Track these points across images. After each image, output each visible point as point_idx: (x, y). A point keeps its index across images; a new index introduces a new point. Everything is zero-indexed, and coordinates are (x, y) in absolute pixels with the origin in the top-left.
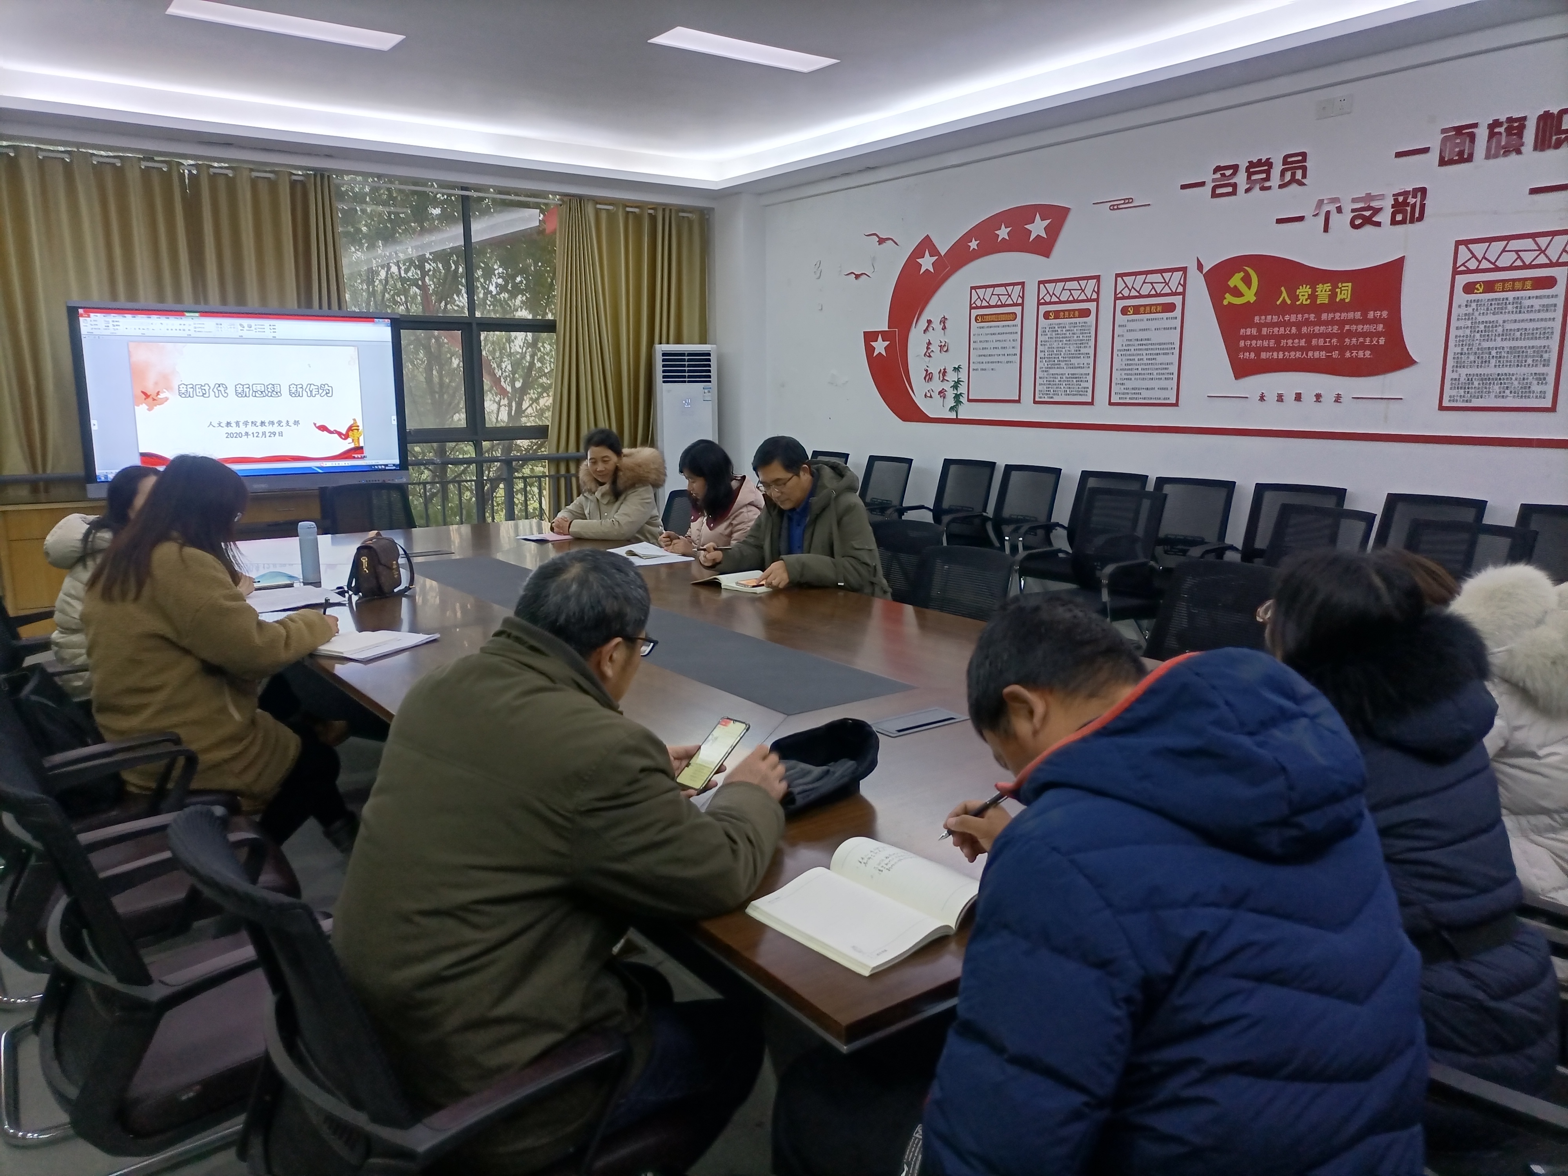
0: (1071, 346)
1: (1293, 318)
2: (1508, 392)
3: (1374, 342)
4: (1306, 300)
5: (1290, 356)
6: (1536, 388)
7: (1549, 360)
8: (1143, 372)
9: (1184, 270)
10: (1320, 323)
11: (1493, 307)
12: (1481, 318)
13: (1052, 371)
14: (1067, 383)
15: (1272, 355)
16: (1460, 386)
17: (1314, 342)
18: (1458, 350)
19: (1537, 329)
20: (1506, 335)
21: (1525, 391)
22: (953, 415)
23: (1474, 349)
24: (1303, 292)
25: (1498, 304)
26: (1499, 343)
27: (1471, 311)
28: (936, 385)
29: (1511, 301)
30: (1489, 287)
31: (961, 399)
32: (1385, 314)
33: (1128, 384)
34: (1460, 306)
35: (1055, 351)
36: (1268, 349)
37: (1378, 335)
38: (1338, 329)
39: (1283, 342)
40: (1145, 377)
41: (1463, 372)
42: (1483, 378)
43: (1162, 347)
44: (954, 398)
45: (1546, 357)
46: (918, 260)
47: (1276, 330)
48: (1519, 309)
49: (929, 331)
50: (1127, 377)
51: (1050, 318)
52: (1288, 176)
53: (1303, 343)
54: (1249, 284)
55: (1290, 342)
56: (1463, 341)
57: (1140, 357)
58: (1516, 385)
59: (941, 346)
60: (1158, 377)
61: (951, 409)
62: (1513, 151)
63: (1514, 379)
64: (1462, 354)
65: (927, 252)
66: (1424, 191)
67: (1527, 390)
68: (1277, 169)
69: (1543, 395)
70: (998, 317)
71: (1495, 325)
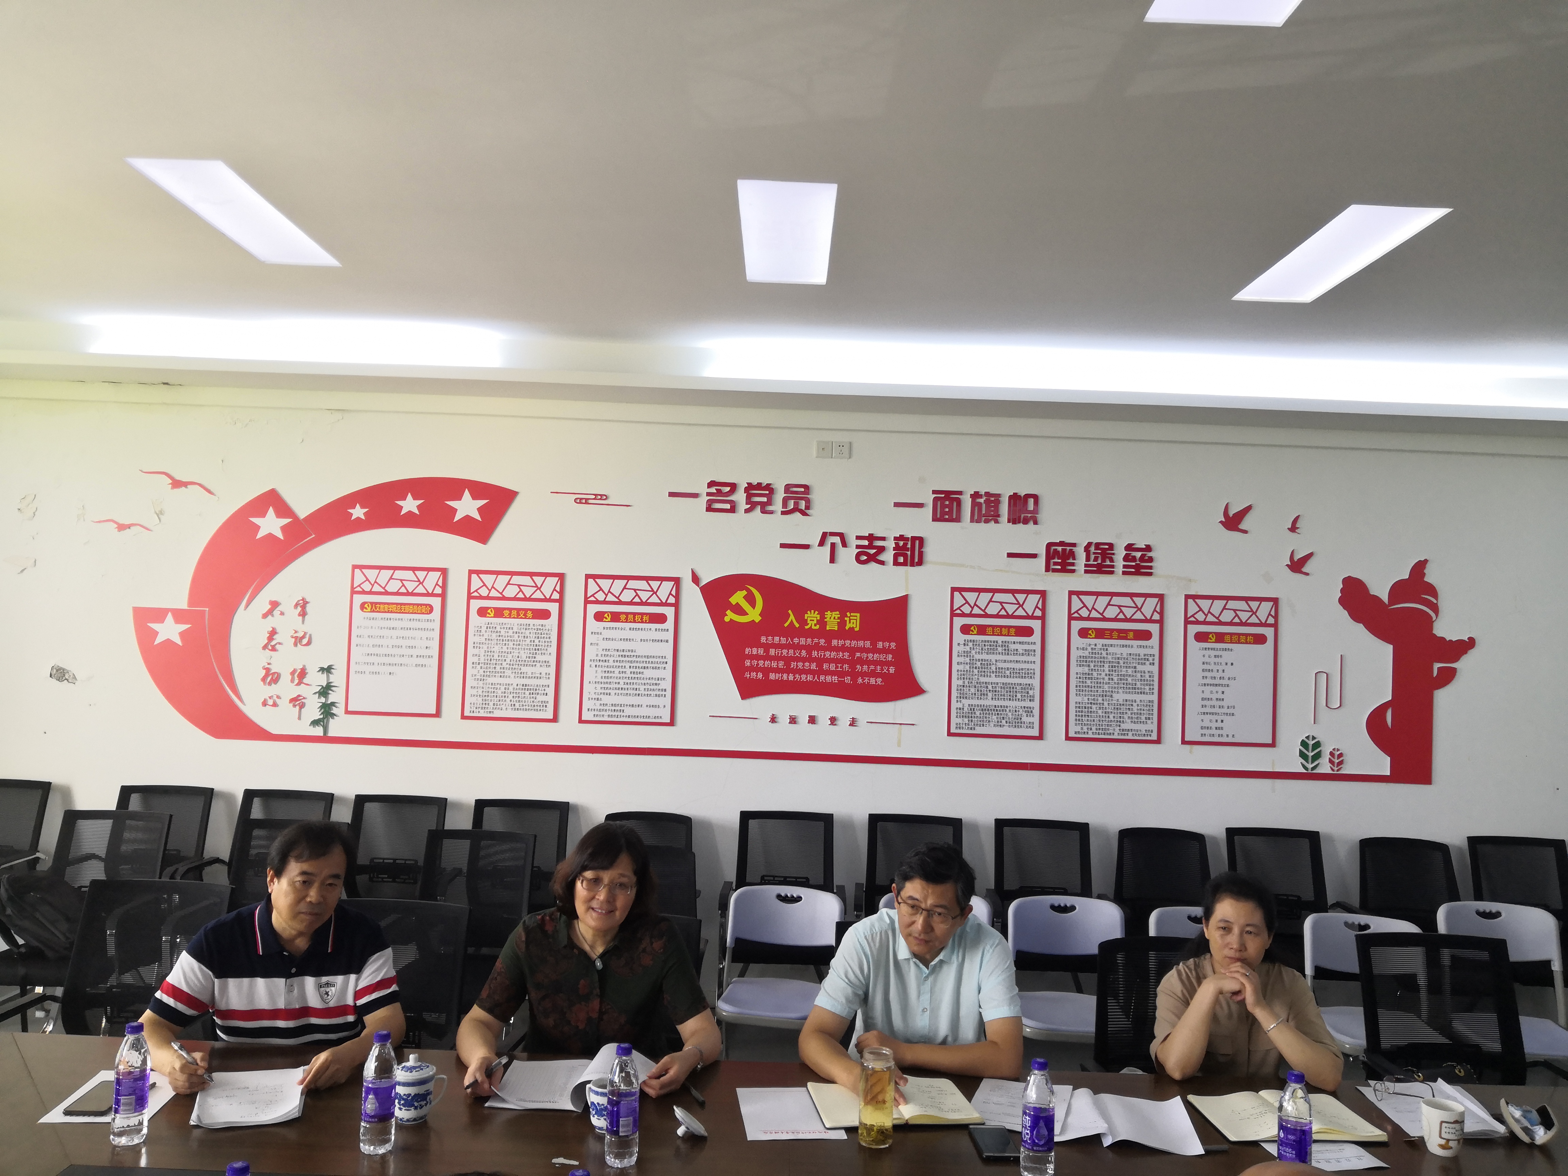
0: (522, 652)
1: (803, 641)
2: (1004, 722)
3: (885, 671)
4: (815, 625)
5: (801, 679)
6: (1024, 719)
7: (1033, 697)
8: (626, 686)
9: (677, 581)
10: (831, 649)
11: (986, 647)
12: (977, 657)
13: (490, 680)
14: (514, 695)
16: (964, 715)
17: (825, 666)
18: (961, 682)
19: (1022, 669)
20: (999, 672)
21: (1018, 723)
22: (318, 731)
23: (974, 682)
24: (812, 618)
25: (990, 645)
26: (993, 679)
27: (969, 650)
28: (286, 689)
29: (1000, 644)
30: (982, 630)
31: (334, 710)
32: (893, 645)
33: (606, 699)
34: (959, 644)
35: (496, 655)
36: (777, 670)
37: (888, 664)
38: (850, 656)
39: (793, 665)
40: (629, 692)
41: (966, 702)
42: (985, 709)
43: (651, 660)
44: (321, 707)
45: (1031, 692)
46: (254, 520)
47: (785, 652)
48: (1007, 652)
49: (273, 616)
50: (603, 691)
51: (488, 615)
52: (791, 505)
53: (814, 666)
54: (753, 604)
55: (800, 664)
56: (964, 675)
57: (621, 670)
58: (1011, 717)
59: (296, 638)
60: (646, 693)
61: (315, 723)
62: (991, 520)
63: (1008, 711)
64: (963, 686)
65: (271, 511)
66: (921, 540)
67: (1019, 720)
68: (780, 495)
69: (1031, 726)
70: (401, 608)
71: (989, 663)
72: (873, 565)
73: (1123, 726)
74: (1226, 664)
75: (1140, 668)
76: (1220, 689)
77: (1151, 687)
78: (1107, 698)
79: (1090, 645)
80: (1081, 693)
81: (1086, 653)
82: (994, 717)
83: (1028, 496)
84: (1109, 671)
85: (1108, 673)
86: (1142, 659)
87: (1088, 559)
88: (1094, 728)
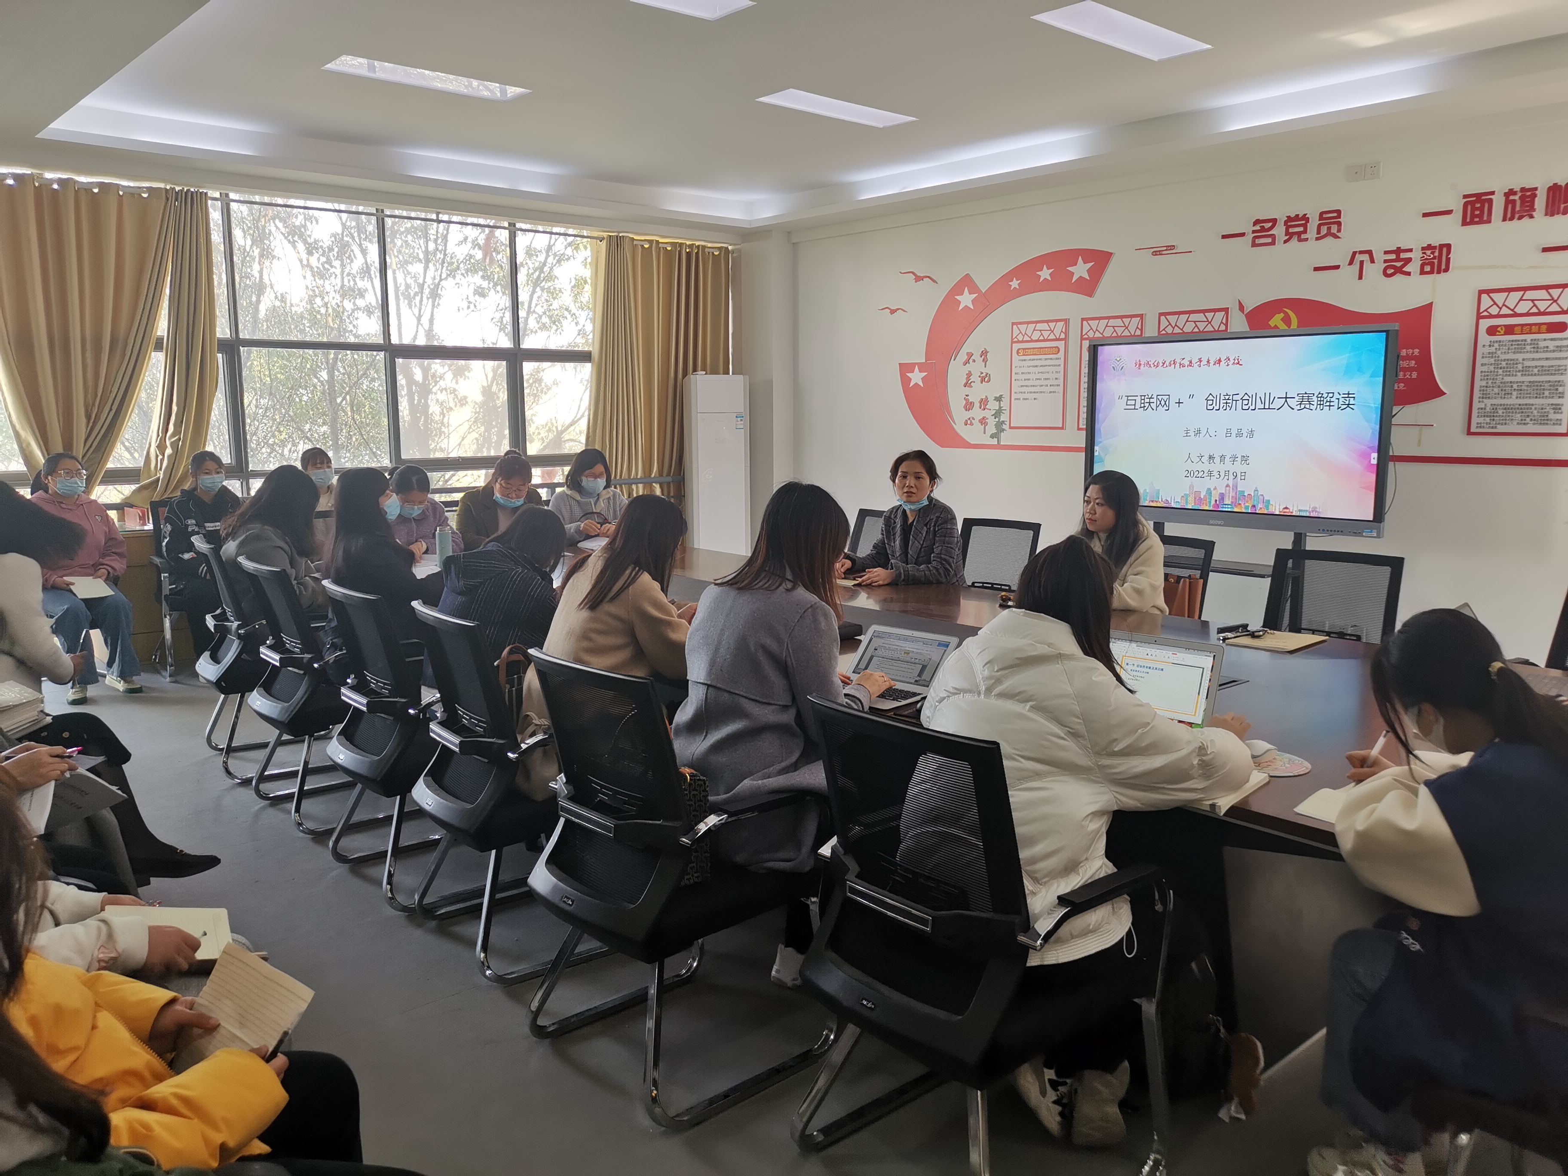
2: (1528, 419)
3: (1407, 376)
6: (1552, 416)
7: (1563, 393)
9: (1226, 310)
11: (1514, 347)
12: (1503, 357)
16: (1486, 414)
18: (1484, 383)
20: (1526, 371)
21: (1544, 419)
22: (995, 441)
23: (1498, 383)
25: (1518, 345)
26: (1519, 378)
27: (1494, 351)
28: (977, 413)
29: (1529, 342)
30: (1510, 330)
31: (1004, 427)
32: (1416, 351)
34: (1484, 346)
37: (1411, 370)
41: (1489, 402)
42: (1506, 408)
44: (996, 425)
45: (1561, 389)
46: (957, 296)
48: (1536, 348)
49: (969, 363)
52: (1324, 230)
54: (1288, 323)
56: (1488, 375)
58: (1536, 414)
59: (982, 377)
61: (992, 436)
62: (1526, 215)
63: (1533, 408)
64: (1486, 387)
65: (967, 290)
66: (1448, 246)
68: (1313, 224)
69: (1561, 422)
70: (1039, 351)
71: (1515, 362)
72: (1399, 277)
82: (1519, 416)
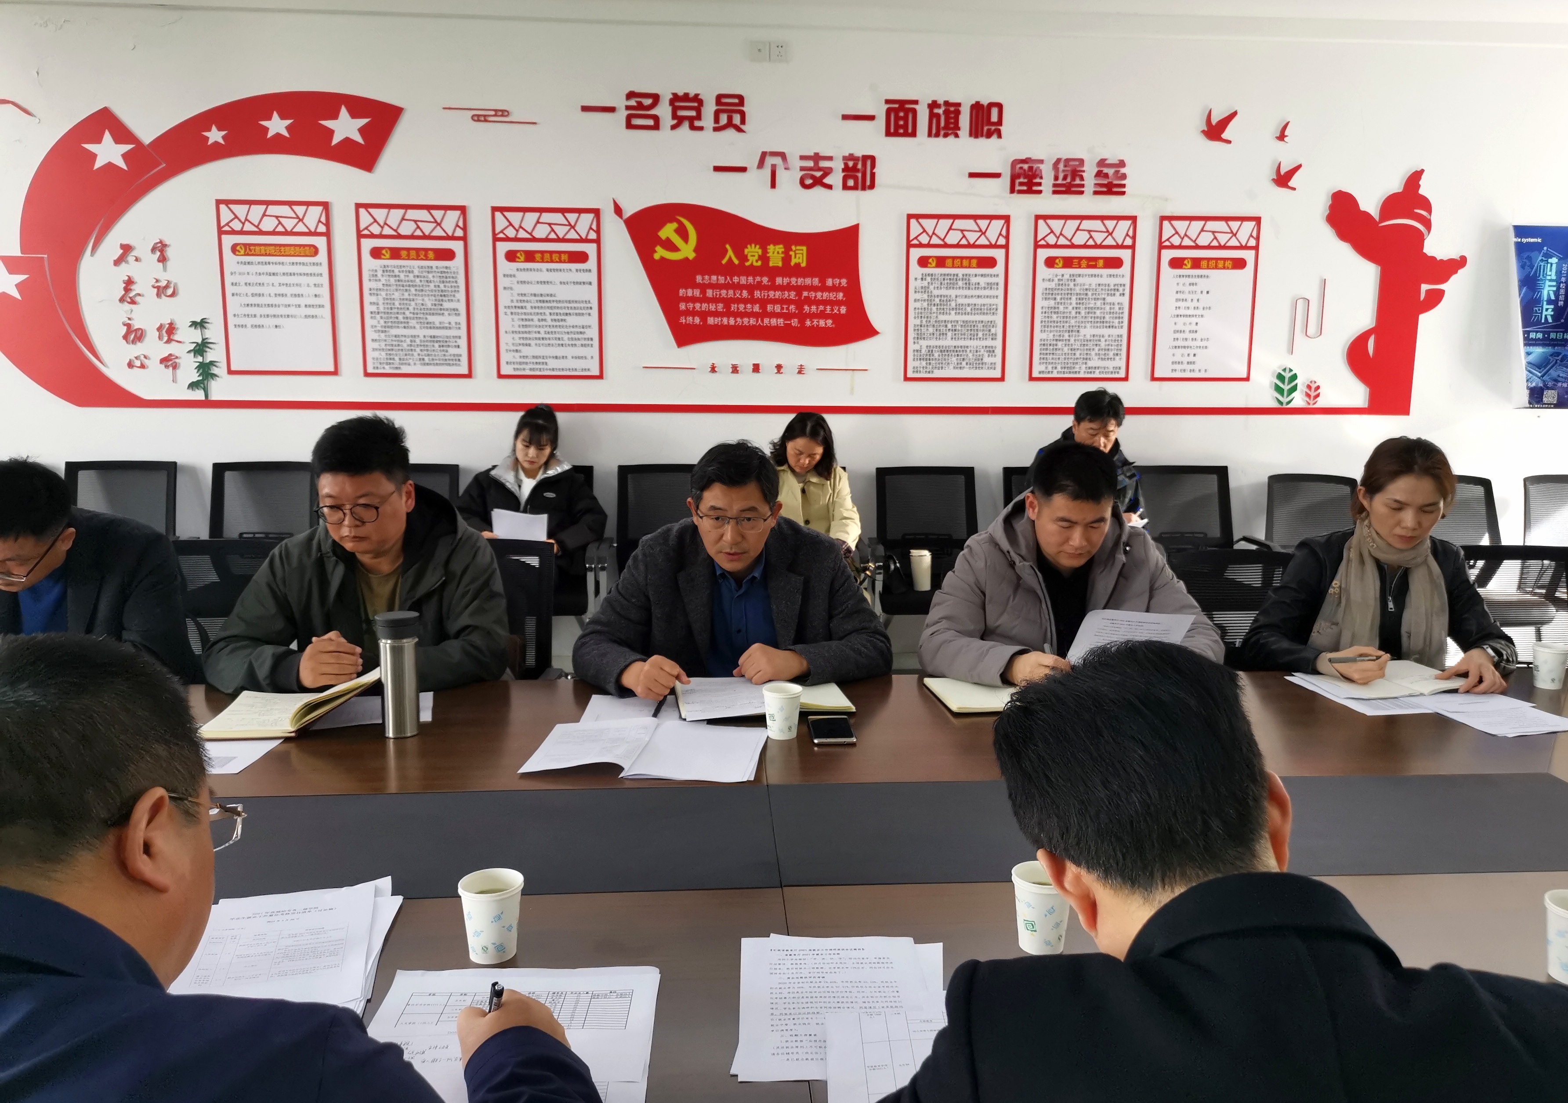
0: (426, 299)
1: (743, 280)
2: (964, 363)
3: (835, 311)
4: (757, 261)
5: (743, 322)
6: (987, 360)
7: (996, 334)
8: (547, 336)
9: (596, 212)
10: (774, 287)
11: (946, 282)
12: (936, 292)
13: (394, 332)
14: (422, 348)
15: (722, 320)
16: (922, 357)
17: (769, 308)
18: (918, 322)
19: (984, 305)
20: (959, 309)
21: (979, 363)
22: (199, 395)
23: (933, 320)
24: (753, 252)
25: (950, 279)
26: (953, 317)
27: (926, 285)
28: (154, 347)
29: (961, 277)
30: (941, 262)
31: (215, 370)
32: (844, 282)
33: (526, 351)
34: (916, 279)
35: (397, 303)
36: (716, 314)
37: (839, 303)
38: (796, 295)
39: (734, 307)
40: (551, 342)
41: (924, 343)
42: (944, 351)
43: (573, 305)
44: (198, 368)
45: (993, 330)
46: (88, 146)
47: (724, 292)
48: (968, 285)
49: (127, 262)
50: (522, 342)
51: (383, 257)
52: (724, 118)
53: (757, 309)
54: (685, 237)
55: (741, 307)
56: (921, 313)
57: (540, 317)
58: (971, 357)
59: (158, 288)
60: (571, 342)
61: (193, 386)
62: (951, 134)
63: (968, 350)
64: (921, 326)
65: (107, 137)
66: (873, 159)
67: (980, 361)
68: (709, 109)
69: (993, 366)
70: (279, 250)
71: (948, 299)
72: (818, 190)
73: (1090, 364)
74: (1202, 292)
75: (1109, 299)
76: (1194, 320)
77: (1121, 320)
78: (1074, 334)
79: (1057, 276)
80: (1046, 329)
81: (1052, 285)
82: (954, 359)
83: (991, 105)
84: (1077, 304)
85: (1075, 306)
86: (1111, 290)
87: (1056, 178)
88: (1059, 367)
